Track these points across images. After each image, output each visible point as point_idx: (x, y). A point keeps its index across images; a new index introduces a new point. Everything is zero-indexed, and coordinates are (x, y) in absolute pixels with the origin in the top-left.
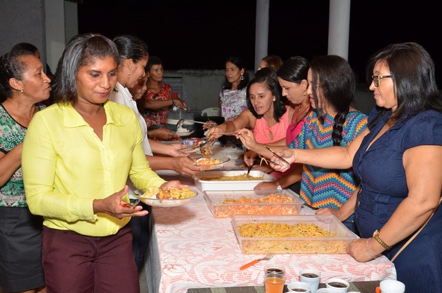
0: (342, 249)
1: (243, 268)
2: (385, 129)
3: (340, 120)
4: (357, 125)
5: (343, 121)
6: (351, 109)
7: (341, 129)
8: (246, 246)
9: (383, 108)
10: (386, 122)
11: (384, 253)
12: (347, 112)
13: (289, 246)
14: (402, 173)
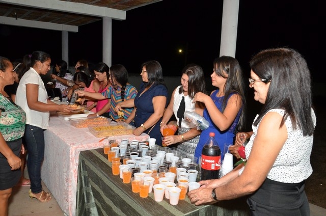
0: (131, 133)
1: (100, 141)
2: (146, 90)
3: (123, 89)
4: (131, 90)
5: (124, 89)
6: (128, 84)
7: (124, 92)
8: (98, 135)
9: (145, 82)
10: (146, 88)
11: (144, 132)
12: (126, 85)
13: (114, 133)
14: (152, 105)
